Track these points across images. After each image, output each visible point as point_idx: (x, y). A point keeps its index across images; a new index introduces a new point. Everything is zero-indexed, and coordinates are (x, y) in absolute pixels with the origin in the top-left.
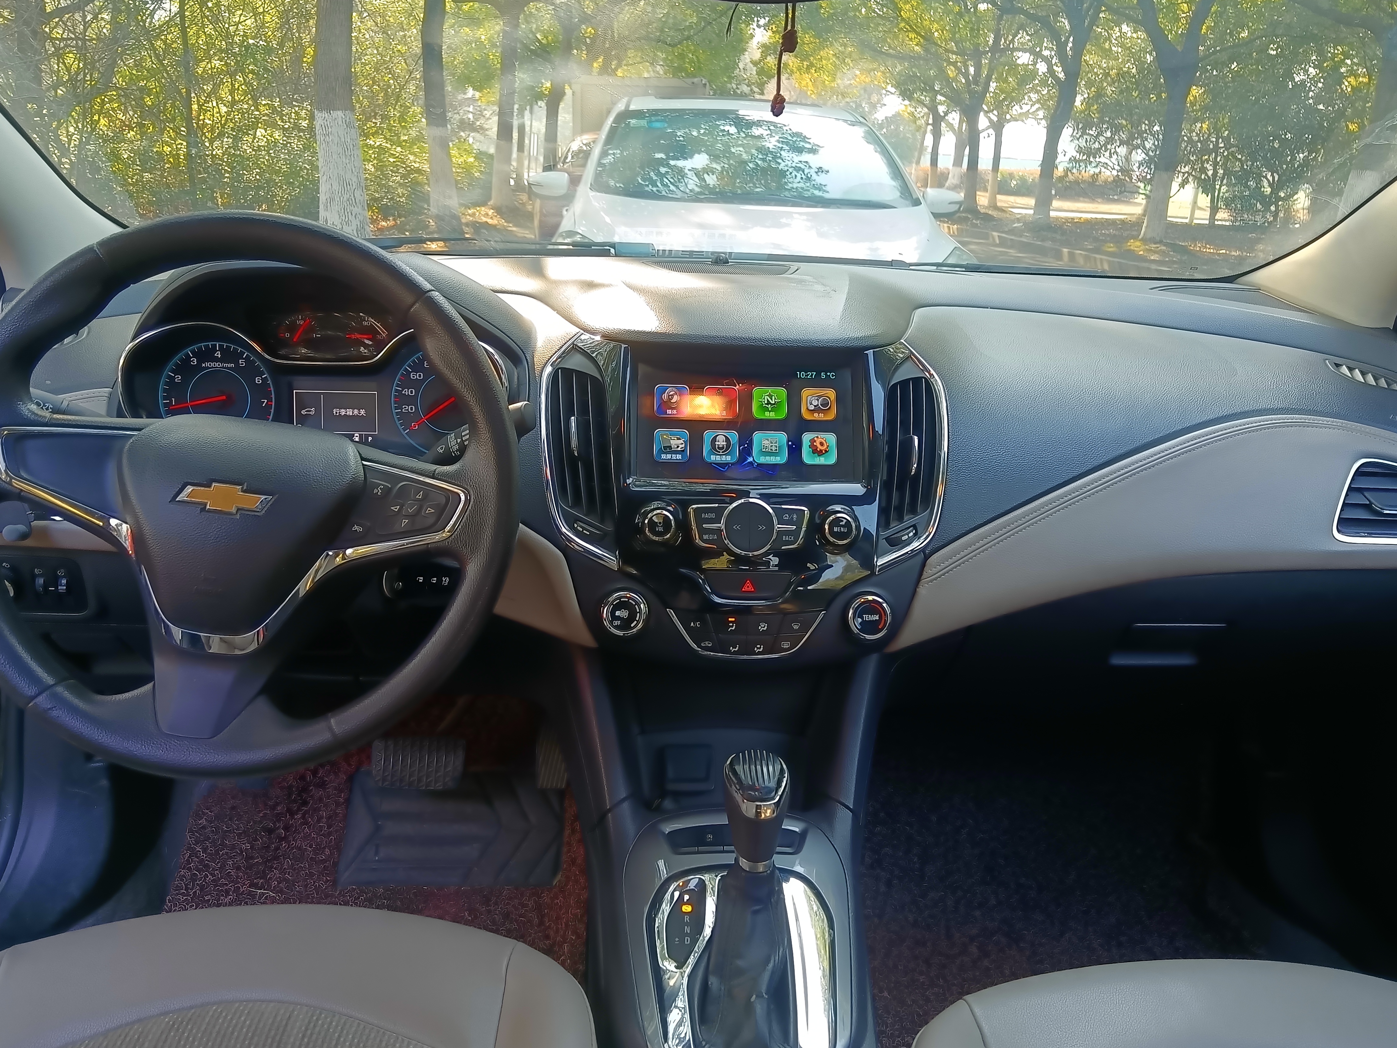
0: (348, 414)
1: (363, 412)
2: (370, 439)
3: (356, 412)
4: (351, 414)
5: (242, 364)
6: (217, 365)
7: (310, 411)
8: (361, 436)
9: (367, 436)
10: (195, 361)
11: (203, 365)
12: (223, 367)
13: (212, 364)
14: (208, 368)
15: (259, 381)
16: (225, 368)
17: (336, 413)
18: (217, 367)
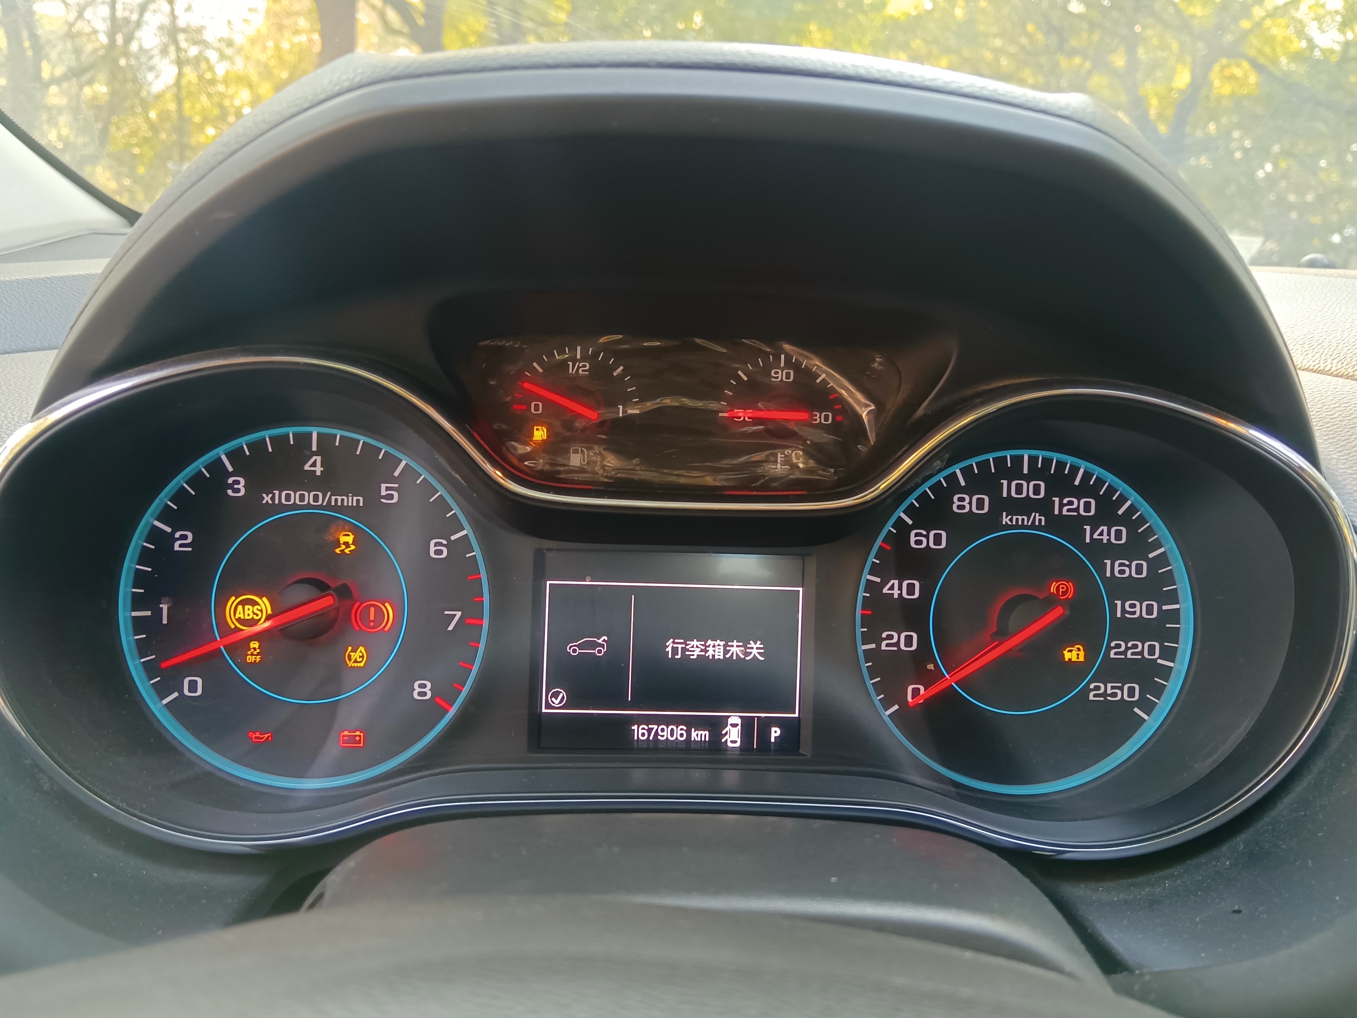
0: (710, 653)
1: (755, 649)
2: (775, 732)
3: (736, 649)
4: (719, 655)
5: (390, 497)
6: (309, 498)
7: (595, 645)
8: (747, 725)
9: (766, 725)
10: (241, 486)
11: (267, 499)
12: (328, 507)
13: (295, 497)
14: (282, 508)
15: (439, 552)
16: (336, 508)
17: (675, 650)
18: (309, 506)
